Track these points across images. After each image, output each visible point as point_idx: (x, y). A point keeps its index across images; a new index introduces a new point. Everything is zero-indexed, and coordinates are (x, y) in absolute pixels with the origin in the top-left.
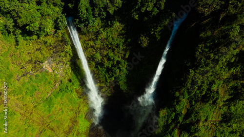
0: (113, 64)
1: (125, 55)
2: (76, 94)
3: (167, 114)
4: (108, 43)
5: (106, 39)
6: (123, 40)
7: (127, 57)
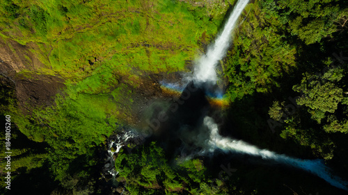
0: (245, 73)
1: (260, 86)
2: (201, 36)
3: (198, 171)
4: (264, 50)
5: (269, 46)
6: (275, 74)
7: (259, 90)
